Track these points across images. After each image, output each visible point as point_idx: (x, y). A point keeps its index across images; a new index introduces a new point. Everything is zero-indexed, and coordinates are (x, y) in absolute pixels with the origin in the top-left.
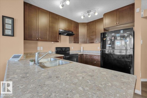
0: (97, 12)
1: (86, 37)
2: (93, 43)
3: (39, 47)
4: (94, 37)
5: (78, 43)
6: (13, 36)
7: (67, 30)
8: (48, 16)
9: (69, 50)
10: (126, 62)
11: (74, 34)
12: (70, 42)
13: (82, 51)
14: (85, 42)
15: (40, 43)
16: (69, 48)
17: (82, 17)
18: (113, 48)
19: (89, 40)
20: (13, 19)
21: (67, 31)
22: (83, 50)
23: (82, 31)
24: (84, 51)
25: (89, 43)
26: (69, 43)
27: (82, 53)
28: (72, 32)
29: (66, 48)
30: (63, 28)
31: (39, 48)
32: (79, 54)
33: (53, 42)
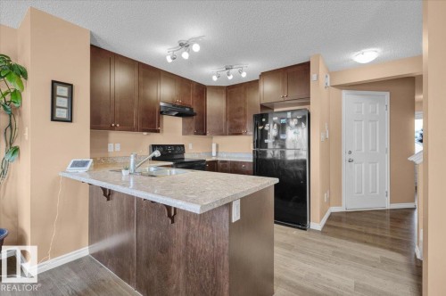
0: (245, 71)
1: (224, 120)
2: (240, 134)
3: (112, 145)
4: (242, 121)
5: (205, 134)
6: (71, 121)
7: (178, 104)
8: (136, 71)
9: (184, 152)
10: (296, 172)
11: (195, 114)
12: (186, 131)
13: (214, 154)
14: (221, 133)
15: (113, 135)
16: (183, 146)
17: (215, 78)
18: (283, 146)
19: (231, 128)
20: (72, 85)
21: (178, 106)
22: (217, 153)
23: (215, 104)
24: (219, 154)
25: (229, 135)
26: (184, 134)
27: (214, 159)
28: (191, 109)
29: (175, 146)
30: (170, 100)
31: (111, 147)
32: (207, 160)
33: (145, 133)
